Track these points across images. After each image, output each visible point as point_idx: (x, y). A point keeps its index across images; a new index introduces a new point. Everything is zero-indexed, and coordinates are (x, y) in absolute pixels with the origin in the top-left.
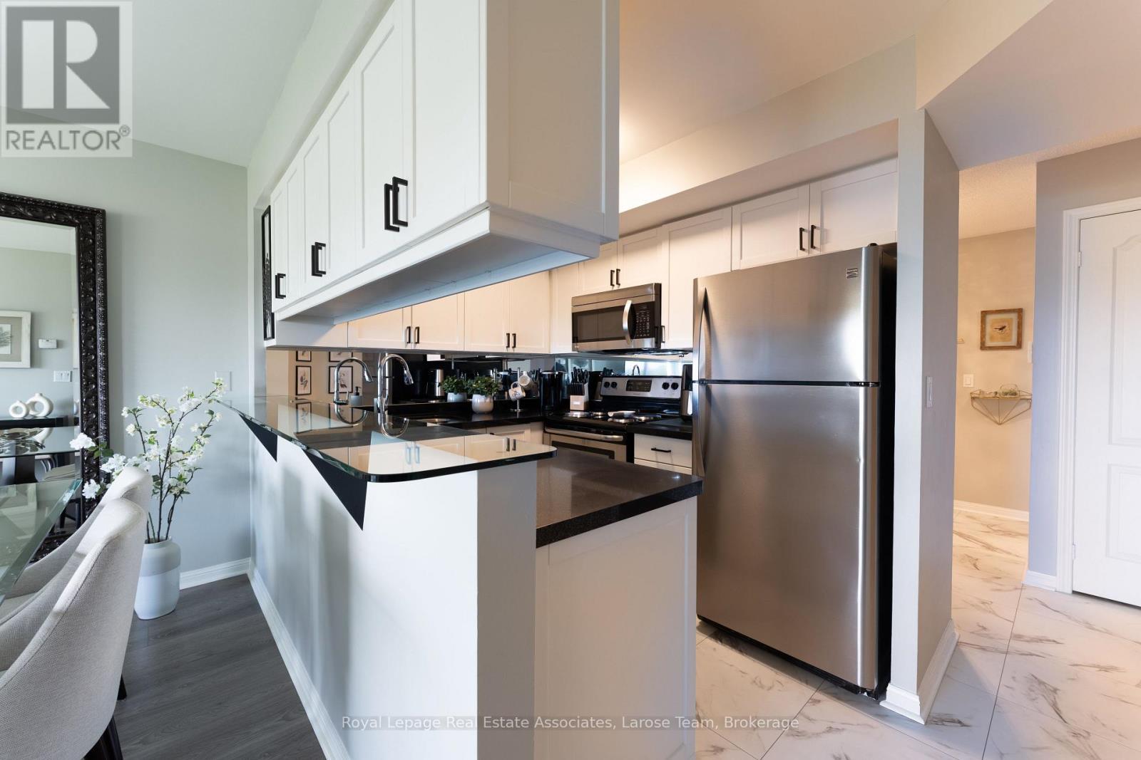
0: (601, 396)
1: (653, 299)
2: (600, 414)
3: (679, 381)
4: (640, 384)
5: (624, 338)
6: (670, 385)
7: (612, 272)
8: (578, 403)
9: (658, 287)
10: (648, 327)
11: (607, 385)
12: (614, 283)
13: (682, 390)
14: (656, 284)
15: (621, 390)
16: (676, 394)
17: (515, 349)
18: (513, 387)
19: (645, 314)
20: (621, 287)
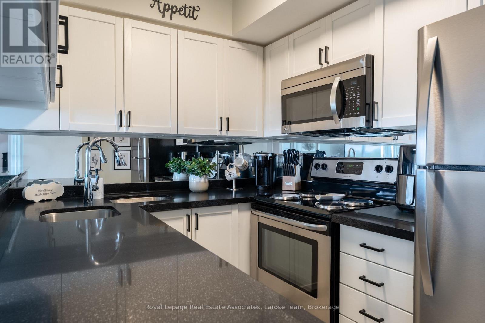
0: (312, 177)
1: (364, 72)
2: (309, 196)
3: (395, 164)
4: (351, 166)
5: (331, 118)
6: (384, 168)
7: (320, 50)
8: (290, 184)
9: (371, 60)
10: (358, 105)
11: (317, 166)
12: (323, 61)
13: (398, 175)
14: (367, 55)
15: (331, 172)
16: (392, 178)
17: (229, 132)
18: (229, 168)
19: (355, 90)
20: (330, 65)
